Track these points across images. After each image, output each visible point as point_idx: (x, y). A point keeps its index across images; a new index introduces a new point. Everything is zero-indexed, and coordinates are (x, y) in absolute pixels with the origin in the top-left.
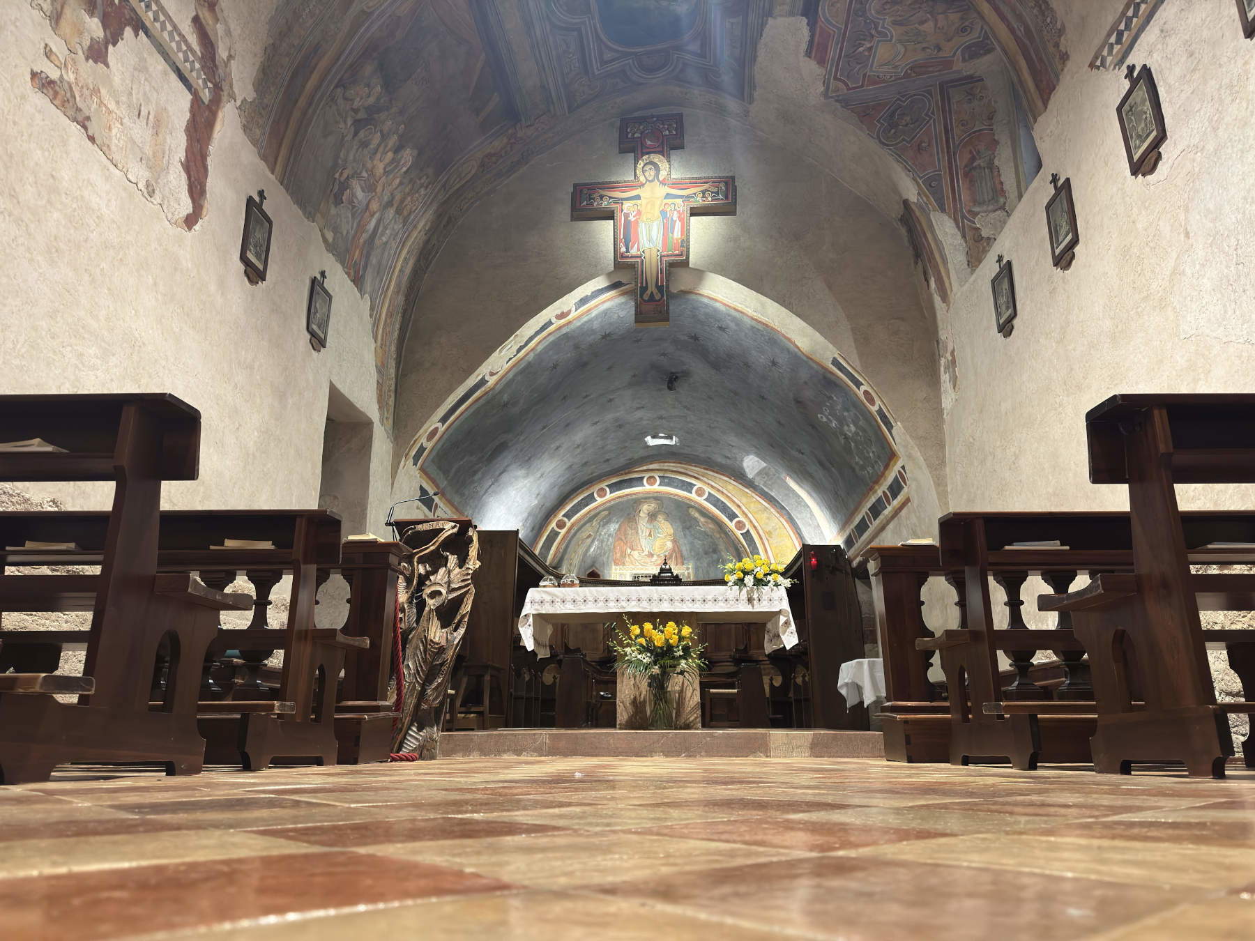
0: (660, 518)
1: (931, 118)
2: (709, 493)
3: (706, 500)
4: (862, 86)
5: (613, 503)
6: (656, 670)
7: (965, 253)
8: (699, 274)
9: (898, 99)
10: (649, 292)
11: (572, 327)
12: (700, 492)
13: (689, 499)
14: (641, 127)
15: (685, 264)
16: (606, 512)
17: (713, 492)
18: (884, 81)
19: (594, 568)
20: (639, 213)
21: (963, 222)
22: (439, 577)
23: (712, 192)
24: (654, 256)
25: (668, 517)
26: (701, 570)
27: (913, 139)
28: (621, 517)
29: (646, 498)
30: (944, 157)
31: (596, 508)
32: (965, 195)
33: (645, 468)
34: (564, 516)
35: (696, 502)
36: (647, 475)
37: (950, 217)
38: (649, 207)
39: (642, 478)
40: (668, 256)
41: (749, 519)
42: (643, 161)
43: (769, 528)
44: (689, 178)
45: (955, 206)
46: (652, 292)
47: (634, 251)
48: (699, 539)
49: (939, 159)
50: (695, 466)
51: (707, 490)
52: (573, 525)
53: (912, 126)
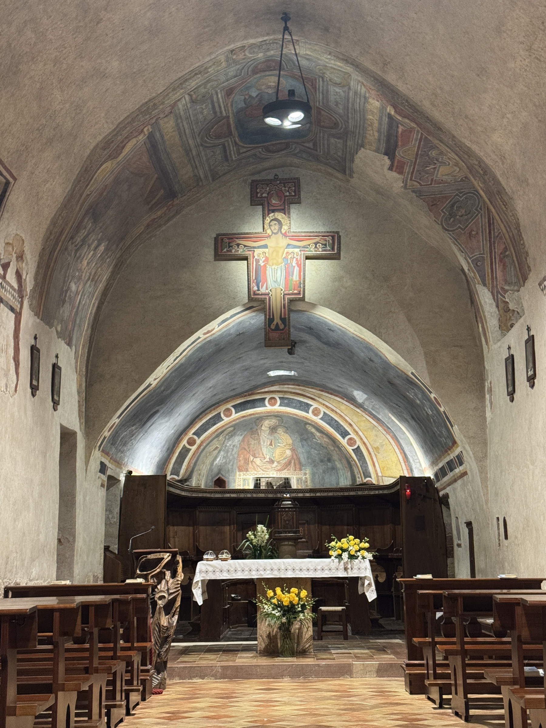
0: (280, 431)
1: (479, 212)
2: (324, 413)
3: (322, 419)
4: (431, 184)
5: (238, 421)
6: (284, 620)
7: (498, 319)
8: (313, 305)
9: (457, 195)
10: (275, 323)
11: (214, 336)
12: (316, 412)
13: (306, 418)
14: (268, 189)
15: (303, 299)
16: (232, 429)
17: (328, 412)
18: (447, 183)
19: (220, 475)
20: (267, 259)
21: (497, 297)
22: (163, 586)
23: (322, 244)
24: (278, 295)
25: (287, 429)
26: (317, 476)
27: (467, 227)
28: (245, 431)
29: (267, 416)
30: (487, 244)
31: (223, 426)
32: (499, 274)
33: (266, 390)
34: (194, 434)
35: (312, 421)
36: (268, 396)
37: (489, 290)
38: (275, 254)
39: (264, 399)
40: (289, 294)
41: (360, 436)
42: (269, 217)
43: (377, 444)
44: (305, 232)
45: (493, 282)
46: (277, 324)
47: (263, 290)
48: (315, 449)
49: (483, 244)
50: (312, 388)
51: (323, 409)
52: (202, 442)
53: (466, 217)
